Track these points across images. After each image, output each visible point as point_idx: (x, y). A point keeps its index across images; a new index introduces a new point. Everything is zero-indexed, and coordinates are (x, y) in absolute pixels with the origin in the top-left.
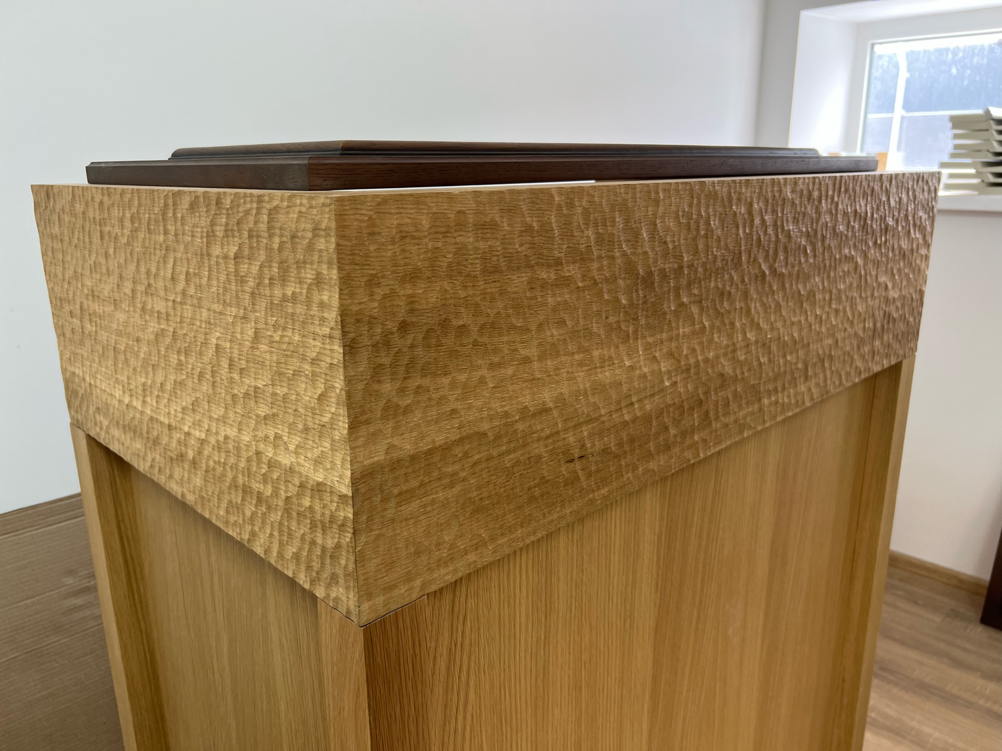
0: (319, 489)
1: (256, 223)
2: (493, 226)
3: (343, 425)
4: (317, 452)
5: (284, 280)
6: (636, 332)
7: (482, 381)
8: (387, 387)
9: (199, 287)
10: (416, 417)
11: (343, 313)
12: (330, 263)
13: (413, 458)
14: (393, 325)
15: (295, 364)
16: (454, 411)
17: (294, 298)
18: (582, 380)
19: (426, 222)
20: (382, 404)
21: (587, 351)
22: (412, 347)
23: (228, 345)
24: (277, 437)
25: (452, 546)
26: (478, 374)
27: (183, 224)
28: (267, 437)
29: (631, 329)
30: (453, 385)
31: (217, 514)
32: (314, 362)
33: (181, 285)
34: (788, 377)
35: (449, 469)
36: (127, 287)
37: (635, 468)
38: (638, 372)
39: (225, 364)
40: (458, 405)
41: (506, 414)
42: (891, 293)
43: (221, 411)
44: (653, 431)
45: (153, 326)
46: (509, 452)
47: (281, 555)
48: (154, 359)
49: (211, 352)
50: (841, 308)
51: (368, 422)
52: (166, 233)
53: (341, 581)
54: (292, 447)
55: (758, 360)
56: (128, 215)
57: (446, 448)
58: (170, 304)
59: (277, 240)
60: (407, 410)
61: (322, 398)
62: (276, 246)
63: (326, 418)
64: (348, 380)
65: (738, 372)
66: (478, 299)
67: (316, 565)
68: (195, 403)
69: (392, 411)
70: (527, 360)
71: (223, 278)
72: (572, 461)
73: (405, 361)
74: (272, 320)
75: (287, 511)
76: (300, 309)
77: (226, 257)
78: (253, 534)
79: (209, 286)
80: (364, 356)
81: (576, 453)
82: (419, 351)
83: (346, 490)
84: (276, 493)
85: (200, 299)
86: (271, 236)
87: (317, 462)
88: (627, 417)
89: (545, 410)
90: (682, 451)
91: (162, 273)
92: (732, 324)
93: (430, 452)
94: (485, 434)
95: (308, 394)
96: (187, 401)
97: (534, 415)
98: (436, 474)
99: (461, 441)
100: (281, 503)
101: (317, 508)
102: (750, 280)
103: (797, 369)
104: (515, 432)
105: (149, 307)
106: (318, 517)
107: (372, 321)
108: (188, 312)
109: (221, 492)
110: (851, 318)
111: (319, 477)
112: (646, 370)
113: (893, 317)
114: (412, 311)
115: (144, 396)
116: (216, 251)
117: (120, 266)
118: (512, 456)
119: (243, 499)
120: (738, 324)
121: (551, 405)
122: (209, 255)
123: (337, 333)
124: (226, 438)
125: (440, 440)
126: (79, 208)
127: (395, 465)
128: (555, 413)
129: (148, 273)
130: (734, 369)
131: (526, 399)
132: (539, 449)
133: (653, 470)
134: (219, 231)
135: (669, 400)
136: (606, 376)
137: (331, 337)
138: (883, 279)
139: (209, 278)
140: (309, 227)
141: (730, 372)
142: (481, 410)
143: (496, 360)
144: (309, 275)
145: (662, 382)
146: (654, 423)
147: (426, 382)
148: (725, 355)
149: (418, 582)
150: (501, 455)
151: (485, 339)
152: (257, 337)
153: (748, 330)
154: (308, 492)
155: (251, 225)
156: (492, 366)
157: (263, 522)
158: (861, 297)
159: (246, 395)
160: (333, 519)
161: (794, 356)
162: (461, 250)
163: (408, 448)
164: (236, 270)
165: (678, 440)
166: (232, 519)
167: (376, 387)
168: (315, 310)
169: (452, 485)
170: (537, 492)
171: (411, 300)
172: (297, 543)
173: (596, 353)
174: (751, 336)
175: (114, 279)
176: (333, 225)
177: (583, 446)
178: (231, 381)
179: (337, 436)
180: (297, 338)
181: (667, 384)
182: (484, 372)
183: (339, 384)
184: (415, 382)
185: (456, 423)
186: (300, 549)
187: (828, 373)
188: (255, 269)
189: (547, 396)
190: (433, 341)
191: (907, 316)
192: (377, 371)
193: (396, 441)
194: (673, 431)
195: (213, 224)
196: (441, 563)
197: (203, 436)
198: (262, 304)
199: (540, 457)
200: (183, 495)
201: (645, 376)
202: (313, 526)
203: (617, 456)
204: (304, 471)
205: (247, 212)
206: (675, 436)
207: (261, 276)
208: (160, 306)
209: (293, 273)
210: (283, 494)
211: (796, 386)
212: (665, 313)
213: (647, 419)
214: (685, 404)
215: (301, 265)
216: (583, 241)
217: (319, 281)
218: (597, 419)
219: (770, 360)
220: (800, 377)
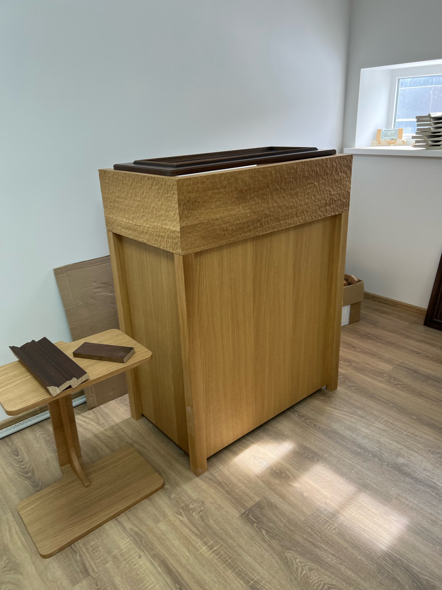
0: (174, 231)
1: (162, 183)
2: (204, 182)
3: (178, 219)
4: (173, 225)
5: (167, 193)
6: (239, 203)
7: (203, 212)
8: (186, 212)
9: (149, 195)
10: (191, 218)
11: (178, 199)
12: (176, 190)
13: (191, 226)
14: (186, 201)
15: (169, 208)
16: (198, 218)
17: (169, 197)
18: (226, 213)
19: (191, 183)
20: (185, 215)
21: (227, 207)
22: (190, 205)
23: (155, 206)
24: (166, 223)
25: (198, 244)
26: (203, 211)
27: (146, 182)
28: (164, 223)
29: (238, 203)
30: (198, 212)
31: (152, 243)
32: (173, 208)
33: (144, 195)
34: (290, 216)
35: (197, 229)
36: (130, 195)
37: (241, 235)
38: (240, 212)
39: (155, 210)
40: (199, 217)
41: (209, 219)
42: (332, 192)
43: (154, 220)
44: (246, 226)
45: (136, 203)
46: (210, 227)
47: (166, 247)
48: (136, 211)
49: (151, 208)
50: (309, 197)
51: (182, 218)
52: (141, 183)
53: (178, 248)
54: (169, 224)
55: (278, 211)
56: (131, 179)
57: (197, 225)
58: (142, 198)
59: (166, 186)
60: (189, 217)
61: (175, 214)
62: (166, 187)
63: (175, 218)
64: (179, 211)
65: (271, 214)
66: (202, 196)
67: (173, 247)
68: (147, 219)
69: (187, 217)
70: (213, 208)
71: (155, 193)
72: (224, 231)
73: (188, 207)
74: (165, 201)
75: (168, 238)
76: (170, 198)
77: (156, 189)
78: (161, 245)
79: (152, 194)
80: (181, 206)
81: (225, 229)
82: (191, 206)
83: (179, 230)
84: (165, 235)
85: (149, 197)
86: (165, 185)
87: (174, 226)
88: (238, 222)
89: (217, 219)
90: (255, 232)
91: (140, 192)
92: (268, 201)
93: (193, 225)
94: (204, 223)
95: (172, 214)
96: (145, 219)
97: (215, 220)
98: (195, 229)
99: (200, 224)
100: (166, 236)
101: (174, 235)
102: (273, 190)
103: (293, 214)
104: (211, 223)
105: (136, 199)
106: (174, 237)
107: (183, 200)
108: (146, 200)
109: (153, 238)
110: (314, 200)
111: (174, 229)
112: (242, 212)
113: (335, 200)
114: (189, 199)
115: (133, 220)
116: (153, 188)
117: (128, 190)
118: (210, 228)
119: (158, 238)
120: (270, 201)
121: (219, 218)
122: (152, 189)
123: (177, 202)
124: (155, 225)
125: (195, 223)
126: (116, 177)
127: (187, 227)
128: (220, 220)
129: (136, 192)
130: (270, 213)
131: (213, 217)
132: (216, 227)
133: (246, 236)
134: (154, 184)
135: (250, 219)
136: (232, 213)
137: (176, 203)
138: (328, 188)
139: (152, 193)
140: (172, 184)
141: (269, 213)
142: (203, 218)
143: (206, 208)
144: (172, 192)
145: (247, 215)
146: (246, 224)
147: (192, 212)
148: (266, 209)
149: (192, 250)
150: (208, 228)
151: (204, 204)
152: (162, 204)
153: (273, 203)
154: (172, 233)
155: (161, 183)
156: (205, 209)
157: (163, 241)
158: (318, 194)
159: (160, 216)
160: (177, 236)
161: (292, 210)
162: (198, 187)
163: (190, 224)
164: (158, 192)
165: (253, 229)
166: (155, 243)
167: (183, 212)
168: (173, 199)
169: (198, 232)
170: (216, 236)
171: (189, 197)
172: (170, 243)
173: (229, 208)
174: (275, 205)
175: (125, 193)
176: (176, 184)
177: (227, 228)
178: (156, 213)
179: (177, 221)
180: (170, 204)
181: (249, 215)
182: (204, 210)
183: (177, 211)
184: (191, 211)
185: (198, 220)
186: (171, 244)
187: (306, 216)
188: (162, 191)
189: (218, 216)
190: (194, 204)
191: (342, 199)
192: (184, 209)
193: (187, 222)
194: (251, 227)
195: (153, 182)
196: (197, 247)
197: (149, 226)
198: (163, 198)
199: (216, 229)
200: (143, 241)
201: (242, 213)
202: (173, 239)
203: (236, 231)
204: (171, 229)
205: (160, 181)
206: (252, 228)
207: (163, 193)
208: (139, 199)
209: (169, 192)
210: (167, 234)
211: (293, 218)
212: (247, 199)
213: (244, 223)
214: (255, 220)
215: (171, 191)
216: (224, 184)
217: (174, 194)
218: (230, 222)
219: (282, 211)
220: (295, 216)
